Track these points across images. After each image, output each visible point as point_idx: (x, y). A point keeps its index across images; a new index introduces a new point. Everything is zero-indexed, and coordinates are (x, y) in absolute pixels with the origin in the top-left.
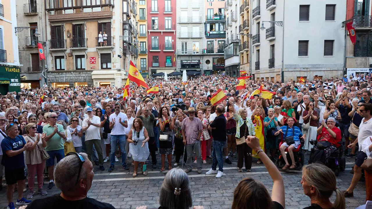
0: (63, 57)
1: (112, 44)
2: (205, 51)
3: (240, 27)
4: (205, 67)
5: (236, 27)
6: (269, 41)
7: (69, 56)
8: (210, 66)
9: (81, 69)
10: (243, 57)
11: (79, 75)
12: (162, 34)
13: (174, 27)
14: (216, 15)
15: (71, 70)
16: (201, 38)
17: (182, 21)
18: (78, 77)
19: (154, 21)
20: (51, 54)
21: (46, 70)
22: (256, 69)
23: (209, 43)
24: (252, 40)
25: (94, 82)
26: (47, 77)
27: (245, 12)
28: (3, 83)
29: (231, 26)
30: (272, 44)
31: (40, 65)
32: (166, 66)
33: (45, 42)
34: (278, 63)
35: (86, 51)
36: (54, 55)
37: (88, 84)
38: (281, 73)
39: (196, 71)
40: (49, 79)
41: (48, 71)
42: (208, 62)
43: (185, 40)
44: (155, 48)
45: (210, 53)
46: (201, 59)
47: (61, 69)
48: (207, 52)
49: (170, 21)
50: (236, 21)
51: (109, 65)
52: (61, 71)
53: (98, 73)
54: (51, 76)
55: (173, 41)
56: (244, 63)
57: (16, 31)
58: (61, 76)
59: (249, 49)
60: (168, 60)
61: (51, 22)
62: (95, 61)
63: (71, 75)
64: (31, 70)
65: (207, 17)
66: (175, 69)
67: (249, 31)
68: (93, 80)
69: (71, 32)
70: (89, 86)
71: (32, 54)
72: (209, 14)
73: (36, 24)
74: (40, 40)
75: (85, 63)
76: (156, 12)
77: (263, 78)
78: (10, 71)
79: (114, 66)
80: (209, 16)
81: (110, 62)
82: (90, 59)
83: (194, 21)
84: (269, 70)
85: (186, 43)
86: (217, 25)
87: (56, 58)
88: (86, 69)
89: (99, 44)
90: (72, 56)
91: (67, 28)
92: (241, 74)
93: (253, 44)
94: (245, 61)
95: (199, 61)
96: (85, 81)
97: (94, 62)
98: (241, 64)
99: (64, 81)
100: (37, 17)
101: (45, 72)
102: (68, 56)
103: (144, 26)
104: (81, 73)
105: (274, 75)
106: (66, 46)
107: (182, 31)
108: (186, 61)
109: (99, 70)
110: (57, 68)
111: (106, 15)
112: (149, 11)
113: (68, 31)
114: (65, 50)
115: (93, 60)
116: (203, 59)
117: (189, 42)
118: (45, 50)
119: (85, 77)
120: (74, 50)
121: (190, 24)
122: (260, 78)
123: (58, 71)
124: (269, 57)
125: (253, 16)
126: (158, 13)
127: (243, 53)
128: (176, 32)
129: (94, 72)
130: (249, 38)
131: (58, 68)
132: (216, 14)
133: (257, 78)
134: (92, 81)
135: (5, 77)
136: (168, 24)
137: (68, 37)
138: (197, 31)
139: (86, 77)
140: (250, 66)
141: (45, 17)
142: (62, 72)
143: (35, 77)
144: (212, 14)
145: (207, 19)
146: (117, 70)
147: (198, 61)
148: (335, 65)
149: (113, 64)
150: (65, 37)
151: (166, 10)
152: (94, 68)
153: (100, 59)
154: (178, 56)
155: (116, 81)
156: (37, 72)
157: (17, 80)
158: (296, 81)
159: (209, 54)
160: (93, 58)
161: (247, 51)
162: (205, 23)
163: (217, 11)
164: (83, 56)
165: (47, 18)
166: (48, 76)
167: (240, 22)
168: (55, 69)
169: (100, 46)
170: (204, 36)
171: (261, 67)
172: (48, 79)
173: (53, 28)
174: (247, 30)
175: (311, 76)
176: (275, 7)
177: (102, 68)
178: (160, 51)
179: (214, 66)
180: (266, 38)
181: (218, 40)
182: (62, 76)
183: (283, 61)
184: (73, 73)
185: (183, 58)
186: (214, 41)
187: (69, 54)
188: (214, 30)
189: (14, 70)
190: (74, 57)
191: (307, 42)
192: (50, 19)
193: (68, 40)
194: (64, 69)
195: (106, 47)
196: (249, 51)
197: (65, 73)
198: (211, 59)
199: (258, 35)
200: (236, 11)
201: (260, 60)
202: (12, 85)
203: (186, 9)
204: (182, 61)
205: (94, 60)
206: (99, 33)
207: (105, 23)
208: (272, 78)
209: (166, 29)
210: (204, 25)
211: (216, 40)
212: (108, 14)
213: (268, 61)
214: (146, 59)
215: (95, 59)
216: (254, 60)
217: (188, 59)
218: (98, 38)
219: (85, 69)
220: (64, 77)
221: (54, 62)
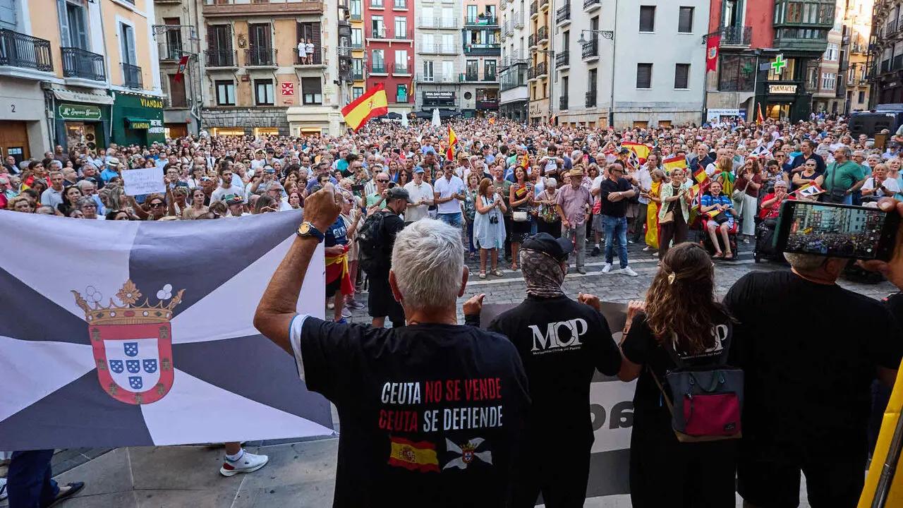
0: (231, 82)
1: (323, 60)
2: (464, 76)
3: (530, 38)
4: (463, 104)
5: (522, 38)
6: (586, 63)
7: (243, 81)
8: (472, 103)
9: (266, 103)
10: (535, 88)
11: (263, 115)
12: (390, 46)
13: (411, 34)
14: (481, 16)
15: (246, 105)
16: (456, 55)
17: (425, 25)
18: (260, 118)
19: (375, 22)
20: (209, 76)
21: (200, 104)
22: (561, 109)
23: (470, 63)
24: (555, 61)
25: (291, 126)
26: (202, 117)
27: (541, 14)
28: (139, 127)
29: (512, 36)
30: (593, 67)
31: (188, 96)
32: (398, 101)
33: (196, 53)
34: (603, 99)
35: (276, 73)
36: (214, 78)
37: (279, 131)
38: (608, 115)
39: (448, 110)
40: (206, 121)
41: (204, 106)
42: (468, 95)
43: (429, 58)
44: (378, 70)
45: (471, 80)
46: (457, 90)
47: (227, 104)
48: (467, 80)
49: (403, 25)
50: (522, 29)
51: (318, 98)
52: (228, 106)
53: (297, 111)
54: (210, 116)
55: (409, 58)
56: (537, 99)
57: (154, 31)
58: (227, 116)
59: (548, 75)
60: (400, 91)
61: (207, 18)
63: (247, 115)
64: (170, 104)
65: (466, 18)
66: (413, 107)
67: (548, 46)
68: (288, 123)
69: (246, 38)
70: (282, 133)
71: (170, 75)
72: (470, 15)
73: (177, 20)
74: (185, 50)
75: (273, 95)
76: (379, 6)
77: (573, 124)
78: (148, 105)
79: (328, 100)
80: (470, 18)
81: (320, 92)
82: (283, 86)
83: (444, 26)
84: (586, 110)
85: (431, 63)
86: (483, 33)
87: (218, 83)
88: (275, 105)
89: (300, 61)
90: (248, 80)
91: (239, 30)
92: (530, 116)
93: (557, 67)
94: (539, 94)
95: (453, 93)
96: (273, 126)
97: (291, 92)
98: (531, 99)
99: (235, 125)
100: (180, 8)
101: (197, 109)
102: (240, 80)
103: (359, 31)
104: (267, 111)
105: (595, 118)
106: (237, 61)
107: (426, 42)
108: (432, 94)
109: (300, 106)
110: (221, 103)
111: (313, 9)
112: (367, 5)
113: (240, 36)
114: (236, 70)
115: (288, 89)
116: (459, 91)
117: (436, 60)
118: (197, 69)
119: (273, 118)
120: (252, 70)
121: (437, 31)
122: (569, 124)
123: (222, 107)
124: (586, 88)
125: (558, 21)
126: (384, 9)
127: (534, 82)
128: (414, 43)
129: (290, 111)
130: (548, 58)
131: (223, 101)
132: (482, 14)
133: (563, 123)
134: (286, 125)
135: (142, 117)
136: (400, 28)
137: (241, 46)
138: (450, 43)
139: (275, 118)
140: (551, 103)
141: (194, 6)
142: (230, 110)
143: (178, 117)
144: (475, 15)
145: (467, 23)
146: (332, 106)
147: (451, 94)
148: (691, 103)
149: (326, 97)
150: (235, 47)
151: (397, 4)
152: (290, 103)
153: (301, 87)
154: (418, 84)
155: (330, 126)
156: (181, 108)
157: (159, 122)
158: (632, 128)
159: (470, 82)
160: (287, 85)
161: (544, 79)
162: (463, 30)
163: (483, 10)
164: (270, 81)
165: (200, 9)
166: (204, 116)
167: (529, 31)
168: (215, 104)
169: (302, 64)
170: (461, 51)
171: (570, 104)
172: (203, 121)
173: (211, 29)
174: (544, 44)
175: (654, 120)
176: (600, 7)
177: (305, 103)
178: (387, 74)
179: (478, 102)
180: (583, 58)
181: (484, 58)
182: (230, 115)
183: (612, 97)
184: (251, 111)
185: (426, 89)
186: (479, 62)
187: (243, 76)
188: (478, 42)
189: (153, 104)
190: (253, 82)
191: (650, 65)
192: (206, 12)
193: (241, 52)
194: (234, 104)
195: (312, 66)
196: (548, 79)
197: (236, 111)
198: (473, 91)
199: (566, 54)
200: (523, 11)
201: (569, 94)
202: (151, 131)
203: (431, 5)
204: (424, 93)
205: (290, 88)
206: (299, 41)
207: (310, 24)
208: (590, 122)
209: (397, 38)
210: (461, 33)
211: (481, 59)
212: (316, 8)
213: (585, 96)
214: (362, 88)
215: (292, 87)
216: (558, 93)
217: (435, 90)
218: (297, 51)
219: (272, 104)
220: (234, 118)
221: (215, 90)
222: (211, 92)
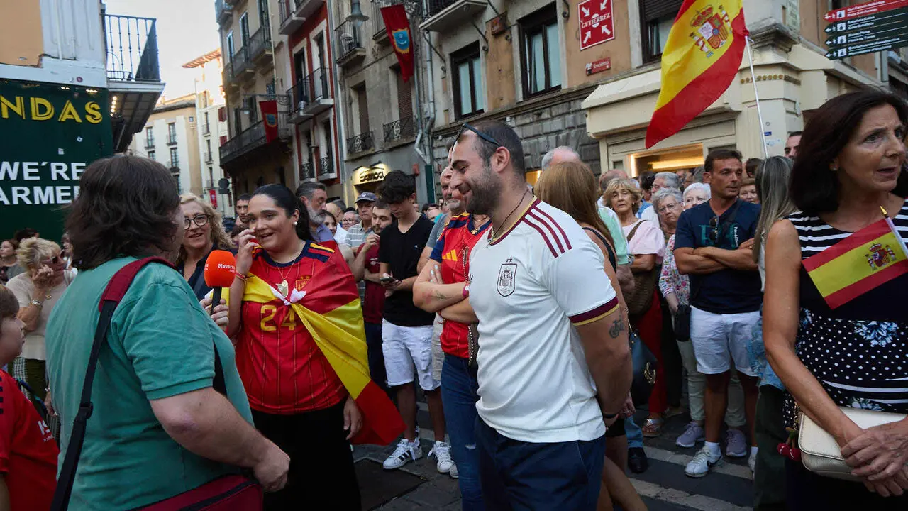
0: (477, 50)
7: (495, 37)
9: (547, 89)
15: (505, 104)
18: (532, 141)
21: (429, 125)
25: (605, 157)
26: (433, 158)
41: (435, 127)
47: (473, 111)
52: (474, 119)
53: (623, 93)
62: (608, 23)
75: (560, 54)
82: (582, 14)
88: (565, 87)
90: (505, 28)
97: (604, 30)
101: (425, 138)
102: (490, 38)
104: (545, 115)
109: (628, 71)
110: (463, 113)
115: (596, 20)
119: (561, 136)
131: (466, 107)
134: (595, 154)
139: (565, 134)
152: (603, 70)
156: (405, 141)
160: (595, 6)
164: (552, 13)
166: (436, 154)
168: (452, 118)
184: (512, 122)
187: (495, 21)
190: (515, 30)
194: (484, 111)
205: (601, 13)
215: (608, 10)
219: (559, 87)
221: (450, 84)
222: (445, 91)
